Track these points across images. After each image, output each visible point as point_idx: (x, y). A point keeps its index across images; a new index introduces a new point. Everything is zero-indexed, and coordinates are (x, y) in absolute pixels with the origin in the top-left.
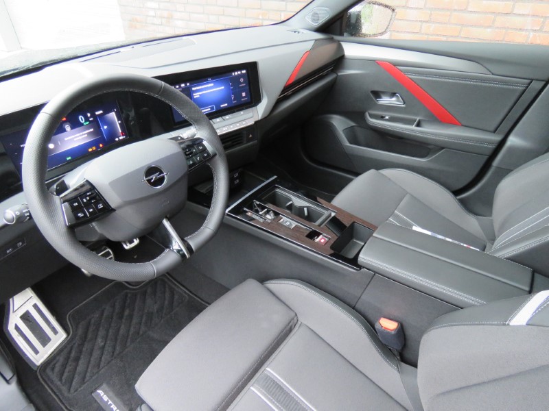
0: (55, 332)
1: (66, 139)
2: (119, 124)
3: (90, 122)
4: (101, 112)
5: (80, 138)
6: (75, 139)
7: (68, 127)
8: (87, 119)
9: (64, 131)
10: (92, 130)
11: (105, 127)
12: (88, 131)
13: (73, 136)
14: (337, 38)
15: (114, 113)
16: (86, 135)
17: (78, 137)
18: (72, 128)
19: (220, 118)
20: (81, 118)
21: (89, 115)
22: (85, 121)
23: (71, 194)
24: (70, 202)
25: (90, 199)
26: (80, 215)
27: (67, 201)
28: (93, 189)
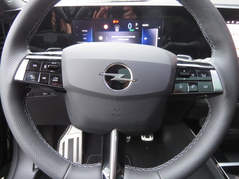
1: (112, 37)
2: (158, 40)
3: (136, 30)
4: (147, 25)
5: (123, 39)
6: (119, 39)
7: (117, 29)
8: (133, 27)
9: (114, 30)
10: (134, 37)
11: (146, 39)
12: (130, 37)
13: (118, 37)
15: (157, 30)
16: (128, 39)
17: (122, 38)
18: (120, 30)
20: (130, 25)
21: (137, 24)
22: (132, 29)
23: (39, 56)
24: (32, 61)
25: (50, 68)
26: (32, 77)
27: (30, 59)
28: (60, 61)
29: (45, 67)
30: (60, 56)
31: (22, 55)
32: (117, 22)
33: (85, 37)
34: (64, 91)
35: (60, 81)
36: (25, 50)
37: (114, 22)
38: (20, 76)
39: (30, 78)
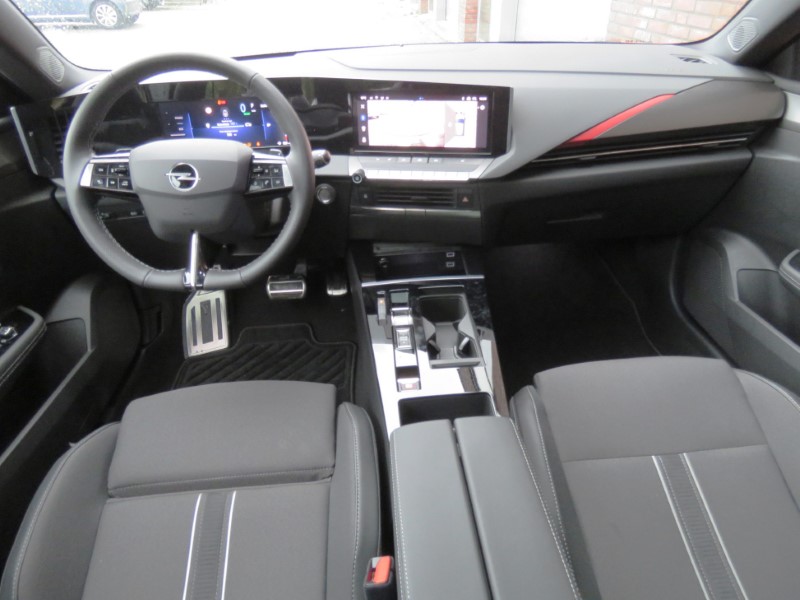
0: (220, 337)
3: (252, 113)
7: (225, 113)
8: (248, 109)
11: (269, 125)
14: (780, 82)
19: (426, 159)
20: (243, 106)
21: (252, 105)
22: (246, 112)
23: (106, 159)
24: (97, 166)
25: (118, 172)
26: (99, 182)
27: (95, 164)
28: (126, 164)
29: (112, 171)
30: (127, 157)
31: (85, 160)
32: (224, 102)
33: (180, 126)
34: (134, 197)
35: (130, 187)
36: (88, 154)
37: (219, 103)
38: (86, 182)
39: (97, 184)
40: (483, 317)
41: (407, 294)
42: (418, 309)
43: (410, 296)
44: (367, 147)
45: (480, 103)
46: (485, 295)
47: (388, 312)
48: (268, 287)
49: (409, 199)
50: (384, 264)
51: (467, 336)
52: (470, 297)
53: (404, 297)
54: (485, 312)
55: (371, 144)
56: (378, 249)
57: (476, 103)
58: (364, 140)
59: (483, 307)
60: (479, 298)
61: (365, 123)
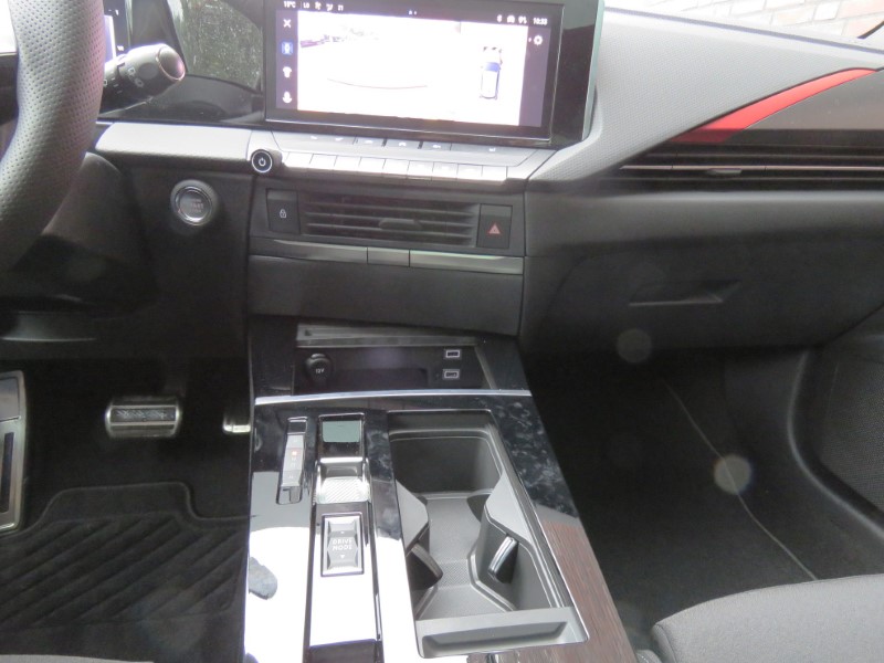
19: (416, 143)
40: (548, 484)
41: (359, 424)
42: (385, 461)
43: (366, 429)
44: (292, 112)
45: (534, 30)
46: (540, 432)
47: (311, 469)
48: (108, 415)
49: (375, 224)
50: (318, 365)
51: (509, 534)
52: (508, 436)
53: (352, 431)
54: (551, 473)
55: (302, 106)
56: (307, 333)
57: (525, 29)
58: (287, 98)
59: (542, 460)
60: (529, 437)
61: (292, 61)
